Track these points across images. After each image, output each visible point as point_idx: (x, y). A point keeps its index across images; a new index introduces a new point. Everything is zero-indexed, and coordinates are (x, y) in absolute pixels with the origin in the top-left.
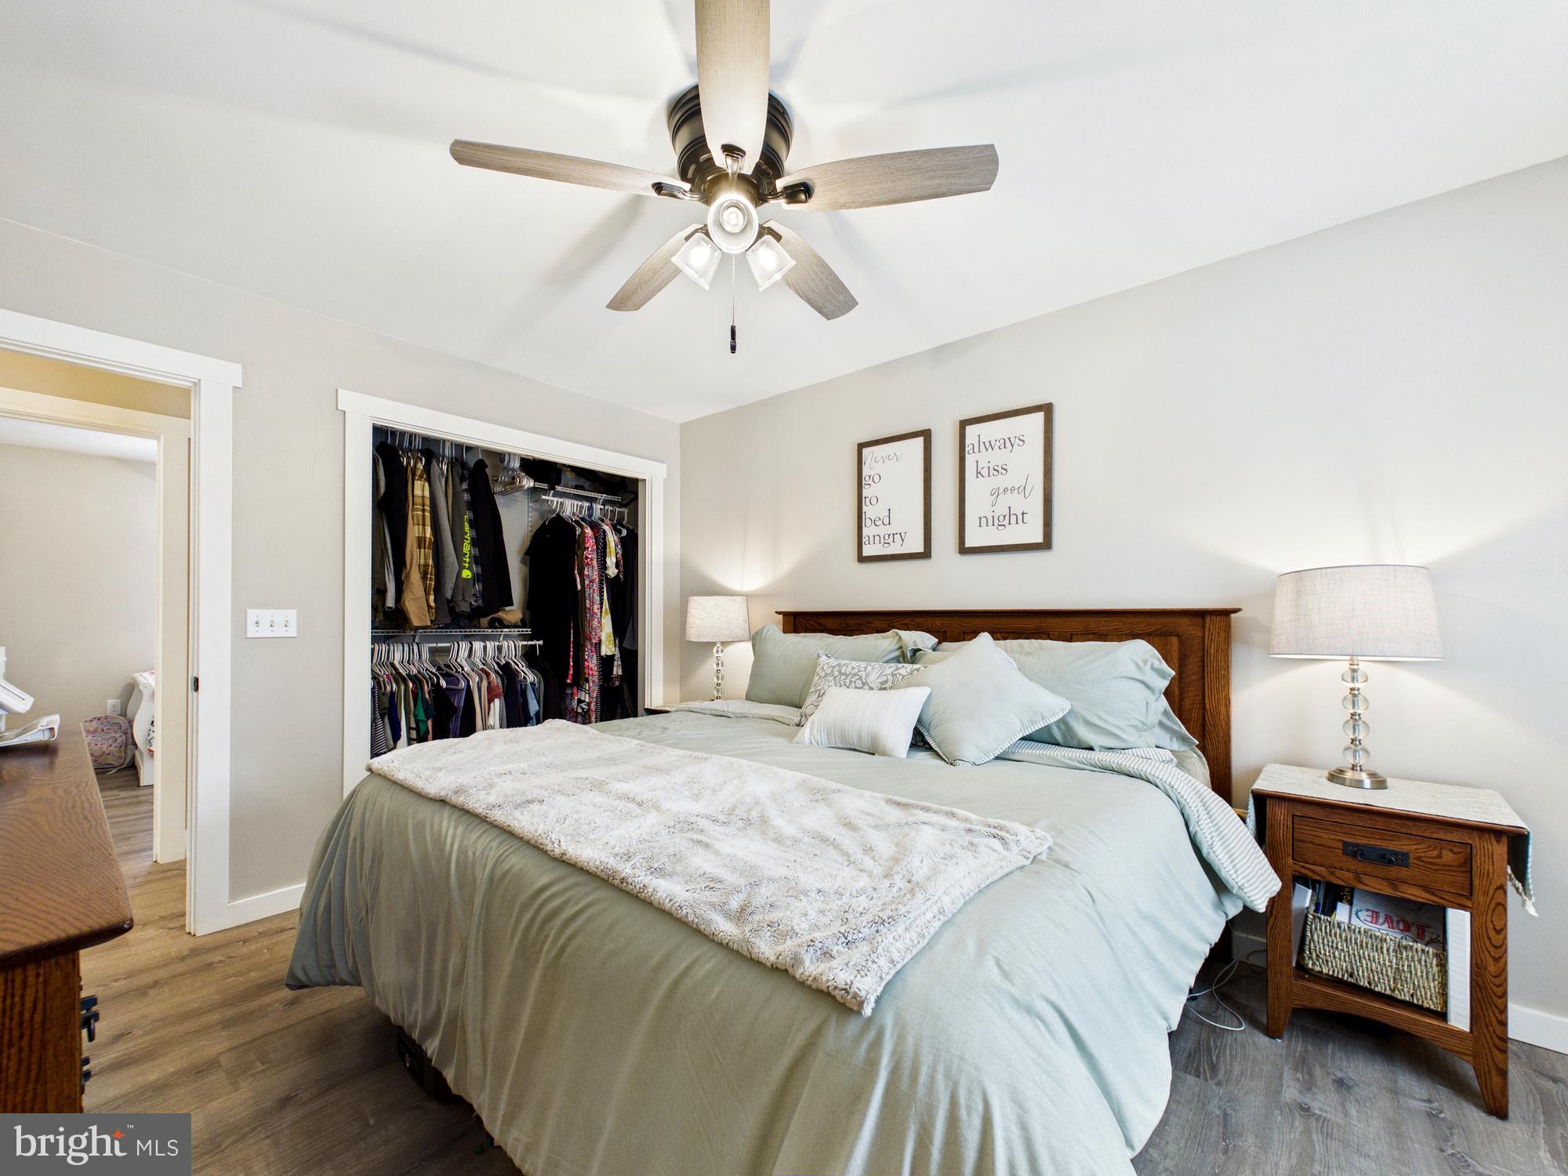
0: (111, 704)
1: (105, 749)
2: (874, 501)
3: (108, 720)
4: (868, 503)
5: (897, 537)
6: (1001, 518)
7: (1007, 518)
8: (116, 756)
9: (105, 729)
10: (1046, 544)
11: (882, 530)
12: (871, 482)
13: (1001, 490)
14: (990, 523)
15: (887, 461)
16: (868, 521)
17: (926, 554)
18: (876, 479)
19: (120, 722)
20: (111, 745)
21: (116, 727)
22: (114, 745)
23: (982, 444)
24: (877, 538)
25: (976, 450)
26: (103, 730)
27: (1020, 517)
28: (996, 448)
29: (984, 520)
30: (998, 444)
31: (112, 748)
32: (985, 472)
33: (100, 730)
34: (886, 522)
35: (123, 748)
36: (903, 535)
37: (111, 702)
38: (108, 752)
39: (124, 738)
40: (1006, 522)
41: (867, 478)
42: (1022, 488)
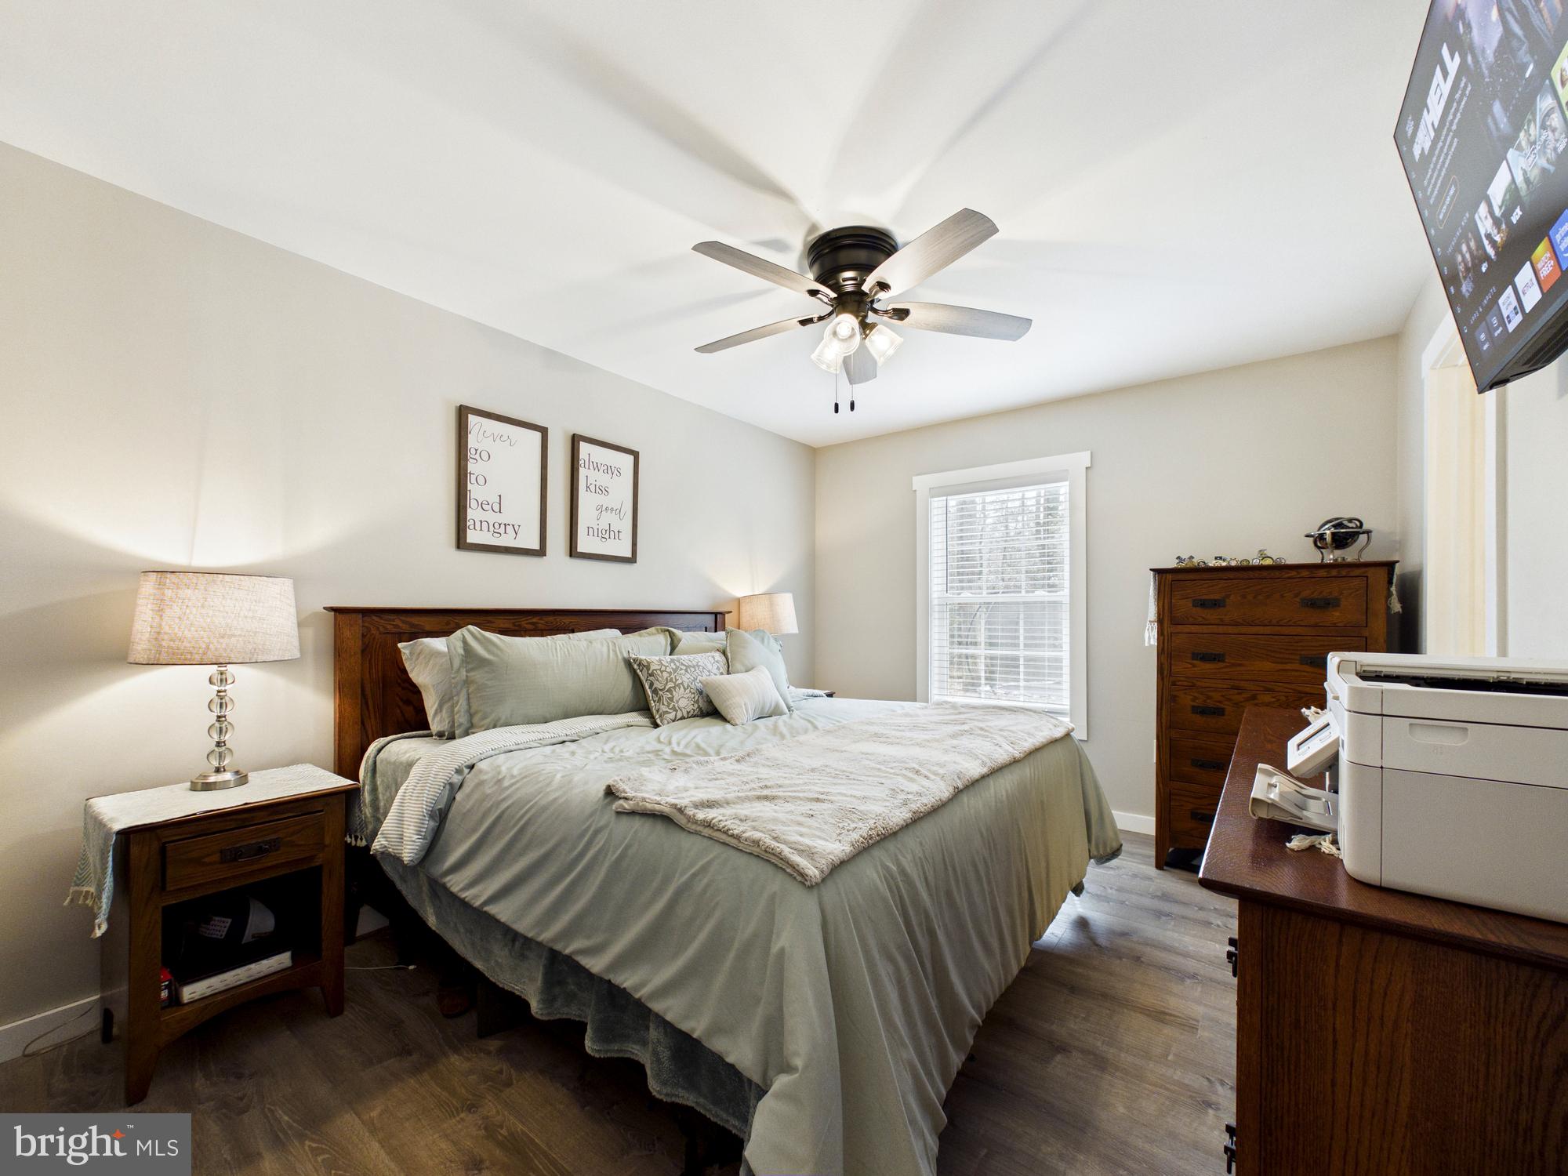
2: (481, 480)
4: (473, 480)
5: (510, 529)
6: (604, 532)
7: (608, 532)
10: (632, 560)
11: (492, 517)
12: (477, 457)
13: (604, 508)
14: (596, 534)
15: (498, 440)
16: (474, 504)
17: (541, 552)
18: (485, 456)
23: (591, 463)
24: (485, 525)
25: (587, 466)
27: (617, 534)
28: (601, 471)
29: (591, 530)
30: (602, 468)
32: (592, 488)
34: (496, 508)
36: (516, 528)
40: (607, 536)
41: (473, 451)
42: (618, 511)
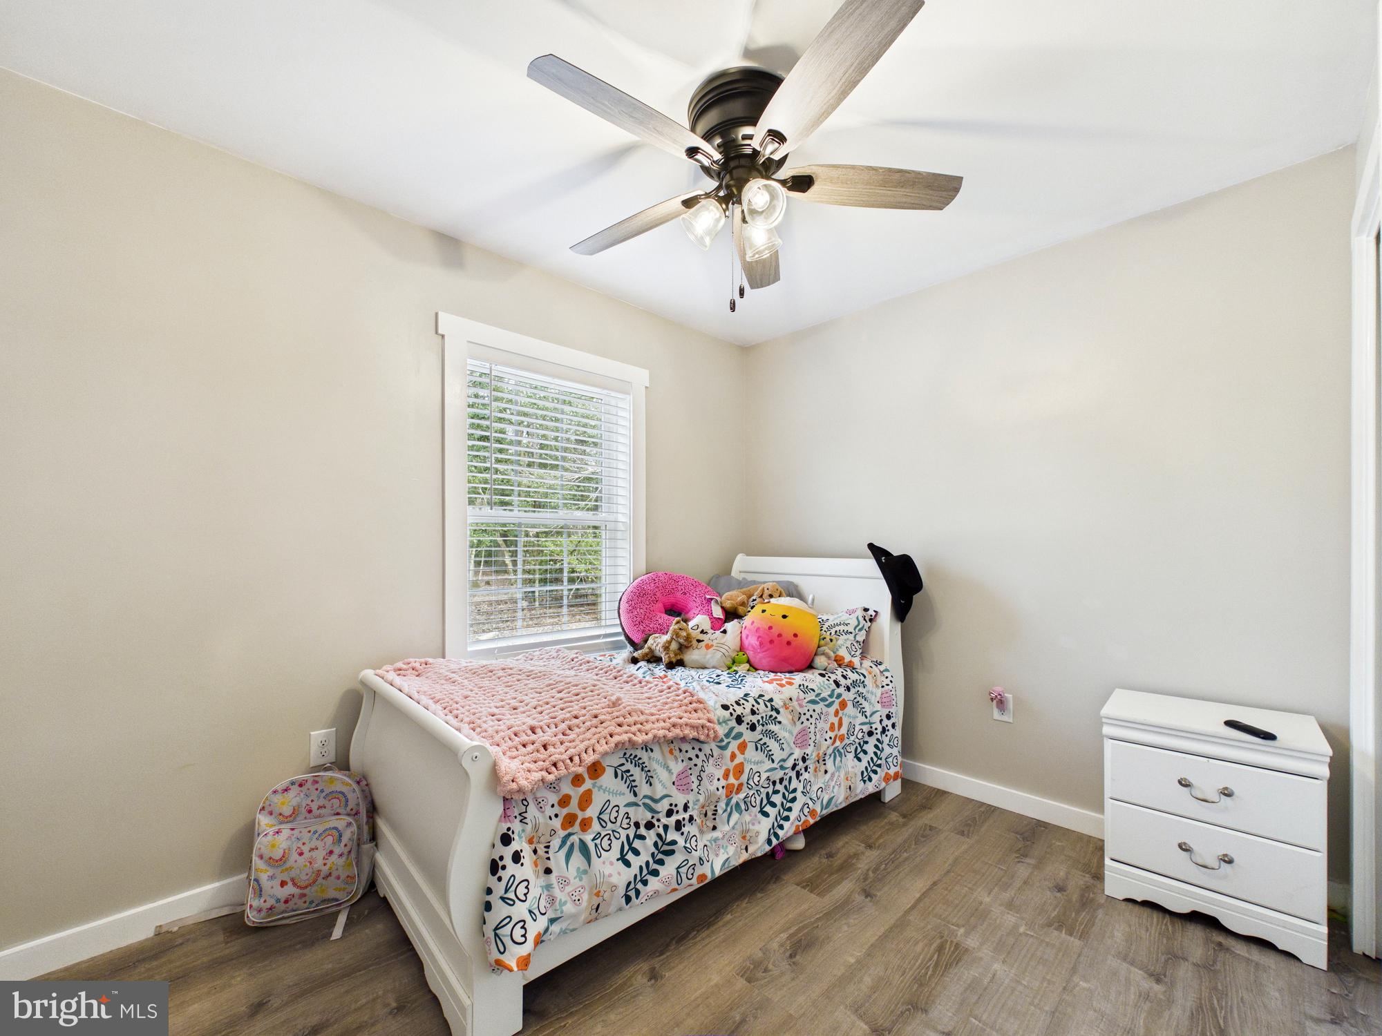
0: (319, 739)
1: (318, 864)
3: (320, 786)
8: (343, 877)
9: (314, 807)
19: (344, 789)
20: (331, 852)
21: (336, 802)
22: (337, 851)
26: (310, 811)
31: (334, 858)
33: (304, 811)
35: (353, 855)
37: (318, 734)
38: (325, 870)
39: (354, 828)
